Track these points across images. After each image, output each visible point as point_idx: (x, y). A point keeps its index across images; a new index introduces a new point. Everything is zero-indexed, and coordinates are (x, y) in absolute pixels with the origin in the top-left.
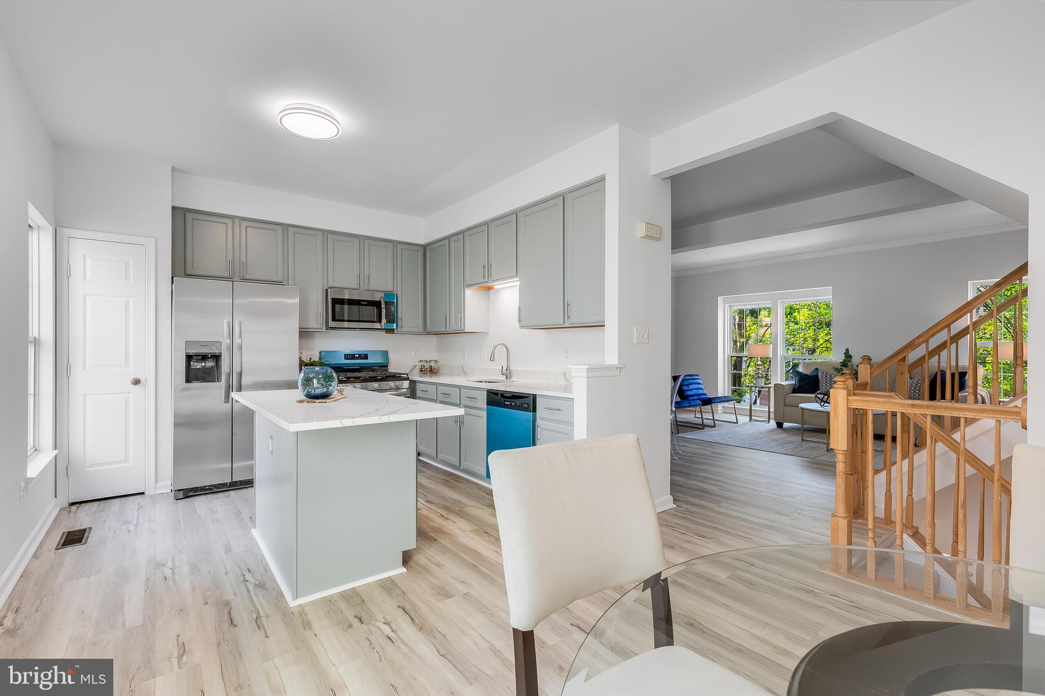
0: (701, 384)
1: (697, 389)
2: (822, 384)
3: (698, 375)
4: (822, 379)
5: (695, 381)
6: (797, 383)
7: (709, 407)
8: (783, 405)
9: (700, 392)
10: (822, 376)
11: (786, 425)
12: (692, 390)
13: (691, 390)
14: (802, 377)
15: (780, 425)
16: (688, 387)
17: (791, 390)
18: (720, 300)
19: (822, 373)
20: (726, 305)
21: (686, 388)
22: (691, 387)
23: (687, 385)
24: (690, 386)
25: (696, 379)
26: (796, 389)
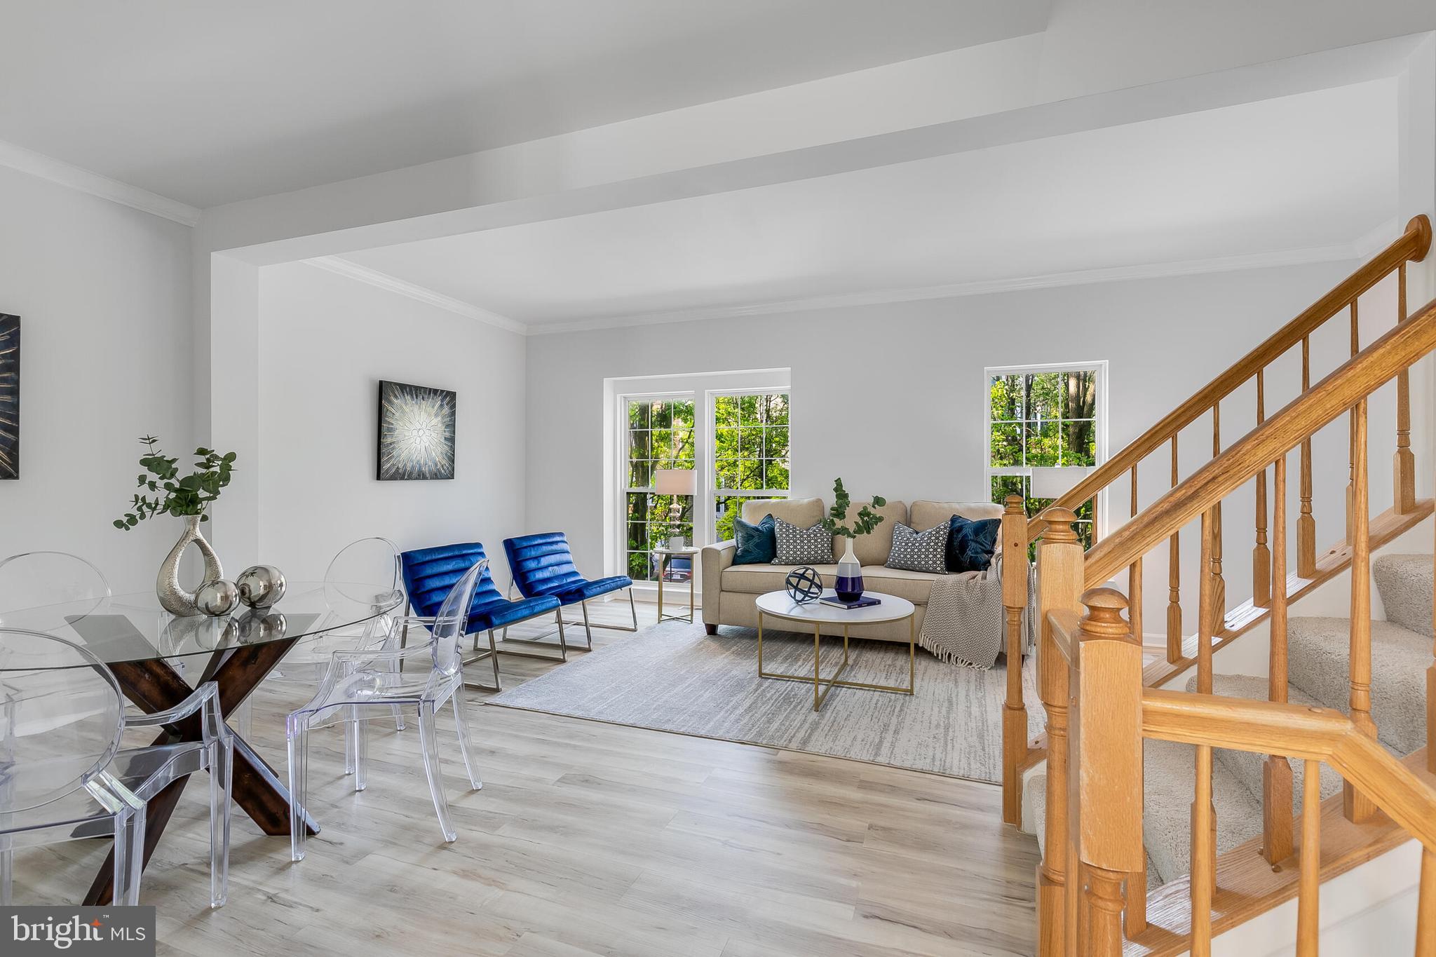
0: (568, 552)
1: (558, 565)
2: (782, 546)
3: (561, 534)
4: (781, 535)
5: (554, 547)
6: (740, 545)
7: (578, 606)
8: (718, 590)
9: (565, 569)
10: (781, 530)
11: (722, 628)
12: (547, 567)
13: (545, 569)
14: (750, 534)
15: (712, 630)
16: (539, 563)
17: (730, 561)
18: (608, 383)
19: (781, 525)
20: (618, 396)
21: (532, 565)
22: (545, 561)
23: (537, 558)
24: (542, 559)
25: (557, 542)
26: (738, 557)
